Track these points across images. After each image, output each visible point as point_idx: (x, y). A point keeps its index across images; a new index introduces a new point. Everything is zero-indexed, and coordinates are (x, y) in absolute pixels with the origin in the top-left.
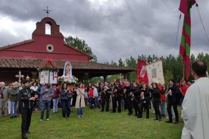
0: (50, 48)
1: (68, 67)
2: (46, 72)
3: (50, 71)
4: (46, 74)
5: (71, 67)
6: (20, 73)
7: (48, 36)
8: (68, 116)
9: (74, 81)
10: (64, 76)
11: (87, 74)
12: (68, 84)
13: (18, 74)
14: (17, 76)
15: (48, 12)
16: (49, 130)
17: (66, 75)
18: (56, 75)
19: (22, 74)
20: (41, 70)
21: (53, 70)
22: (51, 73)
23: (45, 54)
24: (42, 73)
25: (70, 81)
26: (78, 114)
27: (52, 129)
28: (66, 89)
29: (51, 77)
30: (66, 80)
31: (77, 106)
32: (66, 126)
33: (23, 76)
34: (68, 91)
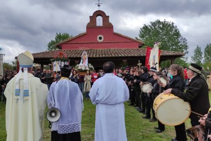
0: (100, 38)
4: (58, 64)
9: (87, 69)
10: (81, 64)
11: (125, 61)
15: (99, 6)
22: (63, 63)
24: (55, 63)
30: (80, 68)
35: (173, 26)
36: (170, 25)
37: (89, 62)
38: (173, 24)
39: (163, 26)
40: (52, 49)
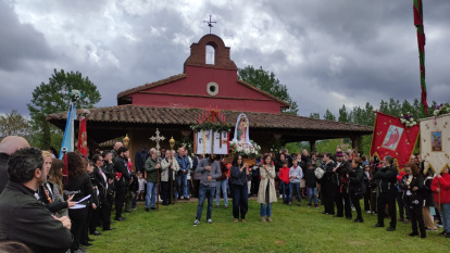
0: (212, 89)
1: (243, 123)
2: (206, 133)
3: (214, 130)
4: (207, 136)
5: (247, 125)
6: (158, 133)
7: (210, 67)
8: (243, 217)
9: (254, 151)
10: (235, 140)
11: (278, 137)
12: (245, 156)
13: (155, 135)
14: (153, 138)
16: (208, 241)
17: (238, 139)
18: (226, 139)
19: (161, 135)
20: (199, 130)
21: (220, 129)
22: (216, 134)
23: (203, 100)
24: (200, 135)
25: (247, 151)
26: (262, 214)
27: (214, 240)
28: (242, 165)
29: (217, 142)
30: (239, 149)
31: (261, 198)
32: (240, 236)
33: (163, 138)
34: (245, 169)
35: (273, 80)
36: (267, 76)
37: (251, 138)
38: (272, 75)
39: (257, 77)
40: (42, 101)
